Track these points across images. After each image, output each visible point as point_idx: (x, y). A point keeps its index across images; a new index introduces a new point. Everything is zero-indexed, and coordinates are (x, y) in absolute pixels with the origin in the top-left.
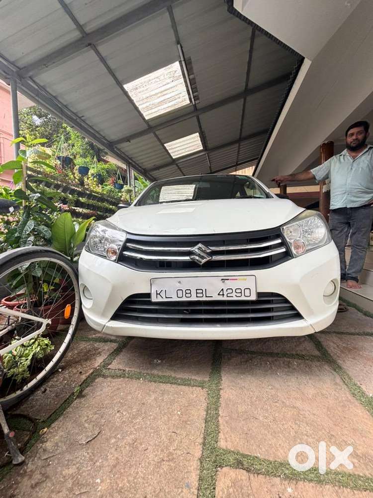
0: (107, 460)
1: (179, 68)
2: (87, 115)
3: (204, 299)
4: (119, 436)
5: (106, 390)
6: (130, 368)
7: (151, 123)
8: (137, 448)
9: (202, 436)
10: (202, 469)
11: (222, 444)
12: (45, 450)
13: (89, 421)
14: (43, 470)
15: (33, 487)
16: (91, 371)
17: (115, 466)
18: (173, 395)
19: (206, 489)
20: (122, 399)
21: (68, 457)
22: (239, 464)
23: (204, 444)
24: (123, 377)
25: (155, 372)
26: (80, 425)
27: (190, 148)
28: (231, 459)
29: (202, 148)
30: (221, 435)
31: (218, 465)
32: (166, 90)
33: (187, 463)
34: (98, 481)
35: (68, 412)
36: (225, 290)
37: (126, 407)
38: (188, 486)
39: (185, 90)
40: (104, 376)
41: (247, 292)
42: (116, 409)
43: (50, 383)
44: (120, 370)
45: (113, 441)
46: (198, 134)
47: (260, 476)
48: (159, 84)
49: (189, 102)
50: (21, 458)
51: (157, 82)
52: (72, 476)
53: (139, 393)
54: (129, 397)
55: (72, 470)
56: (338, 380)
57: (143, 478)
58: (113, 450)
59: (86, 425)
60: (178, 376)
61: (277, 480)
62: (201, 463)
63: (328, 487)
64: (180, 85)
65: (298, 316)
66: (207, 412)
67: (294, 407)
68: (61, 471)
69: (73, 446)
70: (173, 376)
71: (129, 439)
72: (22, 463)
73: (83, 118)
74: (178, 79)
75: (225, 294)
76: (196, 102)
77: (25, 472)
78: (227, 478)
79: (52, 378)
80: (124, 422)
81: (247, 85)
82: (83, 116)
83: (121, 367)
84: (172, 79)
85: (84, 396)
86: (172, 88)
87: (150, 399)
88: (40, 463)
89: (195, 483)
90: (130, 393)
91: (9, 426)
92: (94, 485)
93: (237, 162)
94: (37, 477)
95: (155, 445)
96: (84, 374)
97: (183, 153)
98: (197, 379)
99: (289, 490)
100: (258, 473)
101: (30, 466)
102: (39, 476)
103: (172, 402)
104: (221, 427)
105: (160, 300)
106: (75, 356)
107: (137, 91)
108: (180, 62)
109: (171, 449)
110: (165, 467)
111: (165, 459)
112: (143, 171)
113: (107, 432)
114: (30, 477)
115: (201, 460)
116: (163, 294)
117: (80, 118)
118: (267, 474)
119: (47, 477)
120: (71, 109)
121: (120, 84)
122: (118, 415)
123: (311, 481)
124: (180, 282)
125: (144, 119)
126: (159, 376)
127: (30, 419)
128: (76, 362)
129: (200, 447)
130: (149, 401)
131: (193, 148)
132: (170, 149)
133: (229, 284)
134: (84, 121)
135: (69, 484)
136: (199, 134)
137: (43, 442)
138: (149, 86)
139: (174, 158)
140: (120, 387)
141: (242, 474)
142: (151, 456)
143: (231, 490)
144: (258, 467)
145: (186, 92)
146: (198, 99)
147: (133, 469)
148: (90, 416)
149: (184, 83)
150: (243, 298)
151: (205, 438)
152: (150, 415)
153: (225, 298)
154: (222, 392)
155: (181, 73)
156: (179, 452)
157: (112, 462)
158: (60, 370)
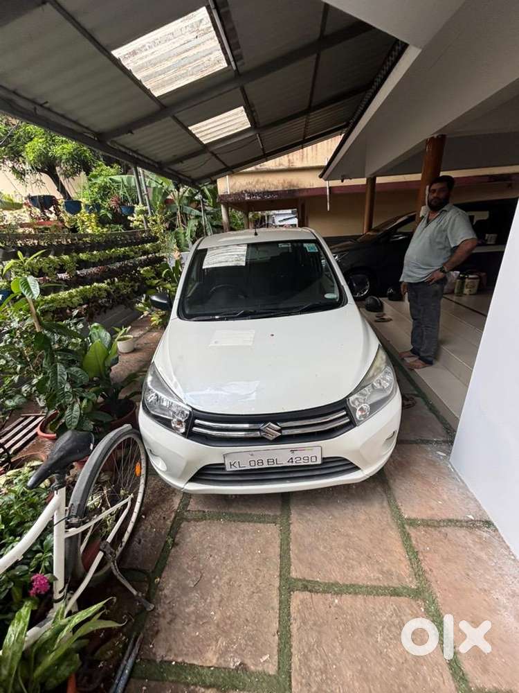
0: (214, 597)
1: (207, 15)
2: (53, 100)
3: (275, 465)
4: (217, 577)
5: (194, 535)
6: (208, 508)
7: (164, 102)
8: (233, 585)
9: (279, 570)
10: (281, 595)
11: (294, 575)
12: (166, 596)
13: (190, 567)
14: (171, 611)
15: (169, 623)
16: (173, 515)
17: (221, 601)
18: (252, 534)
19: (284, 609)
20: (210, 543)
21: (185, 599)
22: (305, 588)
23: (280, 576)
24: (205, 520)
25: (232, 510)
26: (185, 572)
27: (230, 128)
28: (300, 584)
29: (250, 126)
30: (292, 568)
31: (291, 590)
32: (187, 51)
33: (270, 592)
34: (213, 613)
35: (170, 562)
36: (294, 458)
37: (216, 551)
38: (273, 608)
39: (219, 47)
40: (188, 521)
41: (314, 459)
42: (208, 553)
43: (141, 533)
44: (199, 511)
45: (214, 581)
46: (242, 108)
47: (319, 594)
48: (174, 43)
49: (226, 65)
50: (152, 606)
51: (170, 40)
52: (193, 612)
53: (223, 536)
54: (216, 541)
55: (192, 608)
56: (385, 504)
57: (242, 607)
58: (216, 589)
59: (189, 571)
60: (253, 513)
61: (329, 596)
62: (280, 591)
63: (360, 596)
64: (210, 41)
65: (356, 468)
66: (281, 548)
67: (347, 535)
68: (184, 610)
69: (185, 590)
70: (249, 512)
71: (225, 579)
72: (154, 609)
73: (47, 105)
74: (205, 34)
75: (294, 460)
76: (238, 64)
77: (158, 614)
78: (297, 598)
79: (140, 527)
80: (218, 565)
81: (322, 30)
82: (47, 102)
83: (200, 508)
84: (195, 34)
85: (177, 544)
86: (195, 47)
87: (234, 541)
88: (166, 606)
89: (277, 606)
90: (216, 536)
91: (135, 589)
92: (211, 617)
93: (305, 136)
94: (169, 617)
95: (246, 581)
96: (168, 519)
97: (218, 135)
98: (269, 513)
99: (336, 601)
100: (317, 592)
101: (160, 610)
102: (170, 616)
103: (252, 542)
104: (292, 560)
105: (234, 469)
106: (151, 498)
107: (135, 56)
108: (208, 8)
109: (258, 583)
110: (256, 597)
111: (255, 591)
112: (157, 166)
113: (207, 575)
114: (164, 617)
115: (280, 589)
116: (236, 465)
117: (41, 105)
118: (324, 592)
119: (176, 615)
120: (23, 94)
121: (105, 51)
122: (211, 559)
123: (350, 593)
124: (252, 455)
125: (152, 96)
126: (237, 515)
127: (140, 571)
128: (155, 505)
129: (278, 579)
130: (233, 543)
131: (236, 127)
132: (198, 133)
133: (297, 454)
134: (49, 109)
135: (193, 618)
136: (245, 108)
137: (161, 590)
138: (156, 49)
139: (205, 143)
140: (205, 531)
141: (307, 595)
142: (244, 590)
143: (300, 607)
144: (317, 588)
145: (221, 51)
146: (241, 58)
147: (234, 602)
148: (190, 563)
149: (216, 38)
150: (310, 463)
151: (281, 571)
152: (237, 556)
153: (294, 464)
154: (292, 526)
155: (210, 24)
156: (264, 585)
157: (218, 599)
158: (144, 517)
